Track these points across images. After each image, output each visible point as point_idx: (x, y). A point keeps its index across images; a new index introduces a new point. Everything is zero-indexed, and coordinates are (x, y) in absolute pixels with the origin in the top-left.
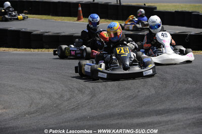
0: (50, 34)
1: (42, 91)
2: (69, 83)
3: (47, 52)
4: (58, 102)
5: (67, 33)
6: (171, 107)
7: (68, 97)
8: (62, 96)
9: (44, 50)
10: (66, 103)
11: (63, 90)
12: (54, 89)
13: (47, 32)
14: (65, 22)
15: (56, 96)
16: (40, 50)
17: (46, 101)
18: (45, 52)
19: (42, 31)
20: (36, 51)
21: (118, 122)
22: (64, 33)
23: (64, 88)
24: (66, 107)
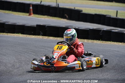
0: (9, 23)
2: (19, 57)
3: (7, 36)
4: (11, 69)
5: (21, 24)
7: (18, 66)
8: (13, 66)
9: (4, 34)
10: (16, 70)
11: (14, 61)
12: (9, 60)
13: (7, 22)
14: (20, 16)
15: (9, 65)
16: (2, 33)
17: (2, 68)
19: (4, 21)
22: (19, 23)
23: (15, 60)
24: (16, 73)
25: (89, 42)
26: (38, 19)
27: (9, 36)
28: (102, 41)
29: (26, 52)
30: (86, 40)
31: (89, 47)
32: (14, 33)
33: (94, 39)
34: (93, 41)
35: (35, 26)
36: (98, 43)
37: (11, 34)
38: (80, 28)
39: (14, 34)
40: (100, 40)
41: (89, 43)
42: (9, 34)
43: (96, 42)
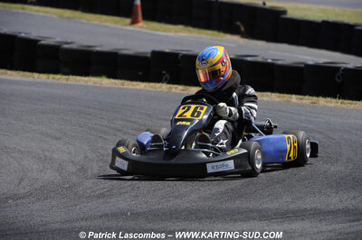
0: (74, 46)
1: (45, 156)
2: (100, 145)
3: (65, 82)
4: (74, 179)
5: (107, 48)
6: (292, 206)
7: (95, 171)
8: (83, 169)
9: (58, 76)
10: (89, 183)
11: (86, 157)
12: (69, 153)
13: (67, 43)
14: (106, 27)
15: (71, 168)
16: (51, 76)
17: (50, 175)
18: (60, 81)
19: (59, 39)
20: (43, 77)
22: (101, 46)
23: (89, 154)
24: (89, 191)
25: (304, 102)
26: (159, 35)
27: (73, 83)
28: (341, 100)
29: (120, 131)
30: (294, 96)
31: (303, 117)
32: (86, 74)
33: (318, 95)
34: (315, 99)
35: (149, 55)
36: (329, 104)
37: (78, 78)
38: (280, 62)
39: (86, 79)
40: (335, 97)
41: (302, 106)
42: (71, 77)
43: (323, 102)
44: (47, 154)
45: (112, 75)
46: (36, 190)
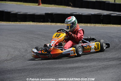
0: (21, 13)
1: (15, 47)
2: (31, 43)
3: (19, 24)
4: (24, 54)
6: (90, 58)
8: (26, 50)
9: (17, 23)
11: (27, 47)
12: (22, 46)
13: (19, 12)
14: (31, 7)
15: (23, 50)
16: (15, 23)
17: (17, 53)
19: (17, 11)
20: (13, 23)
21: (58, 66)
22: (30, 12)
24: (29, 57)
26: (46, 8)
27: (22, 24)
28: (103, 25)
29: (37, 38)
30: (89, 24)
31: (92, 30)
32: (26, 21)
33: (96, 23)
34: (95, 25)
35: (44, 14)
36: (99, 26)
37: (23, 23)
38: (84, 14)
39: (26, 23)
40: (101, 24)
41: (91, 27)
42: (21, 23)
43: (97, 25)
44: (16, 46)
45: (33, 21)
46: (13, 58)
